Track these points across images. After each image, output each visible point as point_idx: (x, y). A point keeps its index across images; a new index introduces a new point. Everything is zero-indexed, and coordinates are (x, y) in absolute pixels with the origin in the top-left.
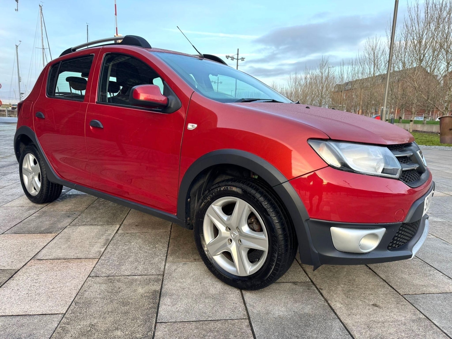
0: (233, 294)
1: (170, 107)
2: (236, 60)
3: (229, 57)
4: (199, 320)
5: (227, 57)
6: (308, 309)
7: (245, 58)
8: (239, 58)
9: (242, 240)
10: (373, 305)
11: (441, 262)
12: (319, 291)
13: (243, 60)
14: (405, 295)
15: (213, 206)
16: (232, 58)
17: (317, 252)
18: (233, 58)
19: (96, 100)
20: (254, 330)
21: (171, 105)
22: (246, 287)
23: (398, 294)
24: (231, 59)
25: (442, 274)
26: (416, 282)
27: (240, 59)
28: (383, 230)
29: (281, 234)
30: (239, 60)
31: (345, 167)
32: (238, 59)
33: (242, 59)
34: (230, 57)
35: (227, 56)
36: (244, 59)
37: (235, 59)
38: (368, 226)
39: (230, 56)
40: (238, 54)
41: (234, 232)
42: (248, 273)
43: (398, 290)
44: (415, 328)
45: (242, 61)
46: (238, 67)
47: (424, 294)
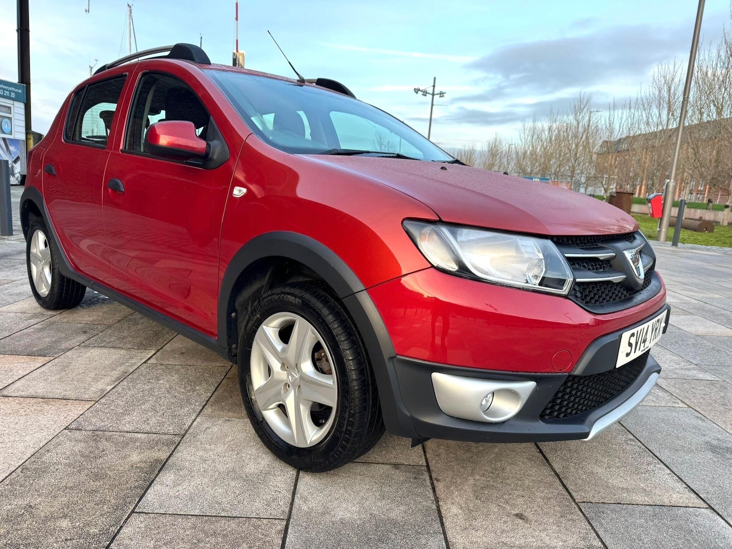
0: (284, 475)
1: (211, 159)
2: (431, 96)
3: (419, 90)
4: (204, 514)
5: (416, 91)
7: (445, 93)
8: (435, 93)
9: (301, 386)
10: (517, 515)
11: (677, 450)
12: (432, 484)
13: (442, 95)
14: (584, 502)
15: (264, 327)
16: (424, 92)
17: (409, 415)
18: (426, 93)
19: (121, 147)
20: (288, 539)
21: (213, 154)
22: (303, 466)
23: (571, 500)
24: (423, 95)
27: (438, 94)
28: (531, 385)
30: (435, 96)
31: (463, 271)
32: (433, 95)
33: (440, 94)
34: (422, 91)
35: (417, 89)
36: (443, 93)
37: (429, 93)
38: (502, 377)
39: (421, 89)
40: (434, 86)
41: (293, 373)
42: (308, 443)
43: (574, 494)
45: (440, 97)
46: (434, 107)
47: (619, 504)
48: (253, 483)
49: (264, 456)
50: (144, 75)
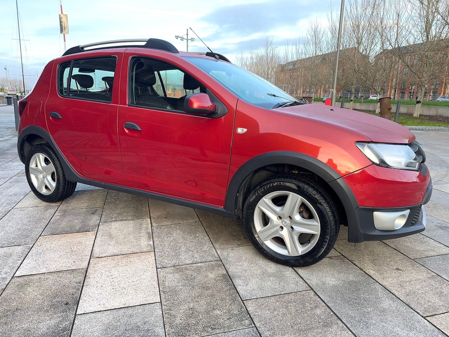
0: (288, 272)
1: (217, 113)
2: (186, 41)
3: (178, 37)
4: (275, 295)
5: (177, 37)
6: (351, 278)
7: (195, 39)
8: (189, 38)
9: (293, 226)
10: (396, 269)
12: (352, 262)
13: (193, 40)
14: (415, 259)
15: (264, 199)
16: (181, 38)
17: (363, 232)
18: (183, 39)
19: (127, 103)
20: (322, 298)
22: (298, 265)
23: (410, 259)
24: (181, 40)
25: (433, 241)
26: (418, 248)
27: (190, 39)
28: (408, 211)
29: (333, 220)
30: (188, 41)
31: (383, 163)
32: (187, 40)
33: (192, 39)
34: (180, 37)
35: (177, 36)
36: (193, 39)
37: (184, 39)
38: (400, 209)
39: (180, 36)
40: (187, 35)
41: (285, 220)
42: (300, 253)
43: (408, 256)
44: (433, 283)
45: (192, 41)
46: (188, 47)
47: (427, 257)
48: (279, 277)
49: (269, 263)
50: (133, 58)
